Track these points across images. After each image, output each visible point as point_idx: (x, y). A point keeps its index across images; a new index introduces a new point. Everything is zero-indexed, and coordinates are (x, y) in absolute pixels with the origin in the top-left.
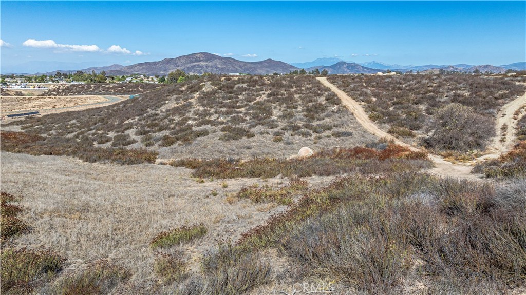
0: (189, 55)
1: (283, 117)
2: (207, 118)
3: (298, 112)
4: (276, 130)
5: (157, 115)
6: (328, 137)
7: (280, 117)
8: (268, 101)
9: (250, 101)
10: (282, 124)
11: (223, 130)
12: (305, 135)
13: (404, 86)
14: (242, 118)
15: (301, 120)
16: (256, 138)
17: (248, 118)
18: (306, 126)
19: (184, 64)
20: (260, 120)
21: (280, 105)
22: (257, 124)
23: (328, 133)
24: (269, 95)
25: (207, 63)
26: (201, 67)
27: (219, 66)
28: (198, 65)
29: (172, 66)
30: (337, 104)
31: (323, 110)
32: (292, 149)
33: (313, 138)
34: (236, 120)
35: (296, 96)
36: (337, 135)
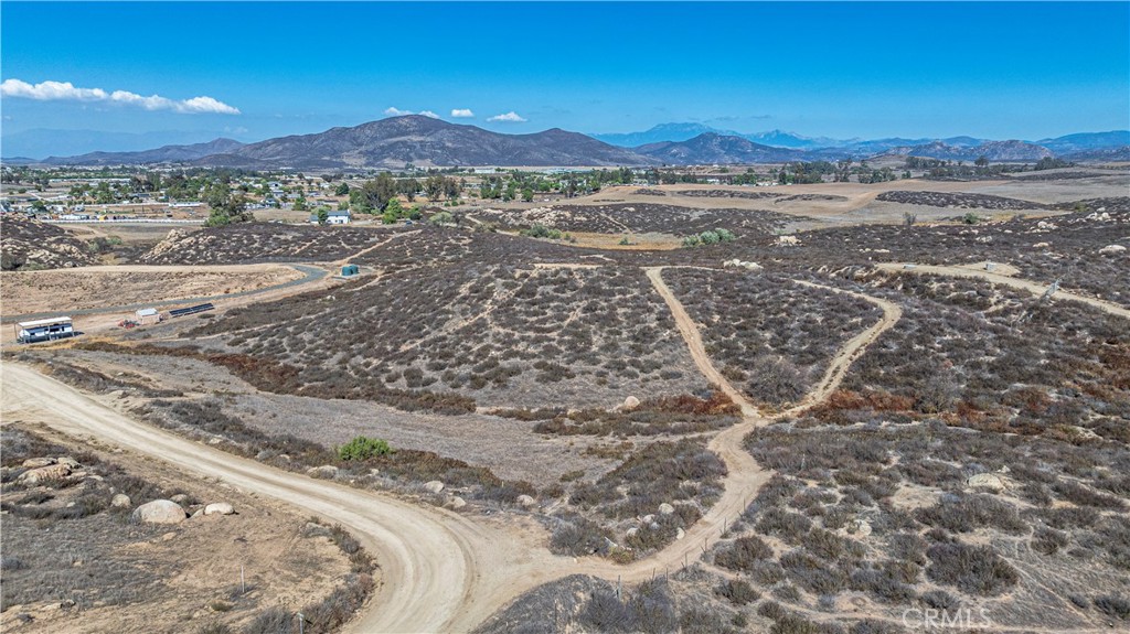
0: (384, 121)
1: (605, 349)
2: (513, 347)
3: (624, 340)
4: (599, 367)
5: (444, 338)
6: (656, 378)
7: (601, 348)
8: (585, 320)
9: (562, 320)
10: (605, 359)
11: (537, 366)
12: (632, 375)
13: (757, 296)
14: (556, 348)
15: (627, 353)
16: (577, 379)
17: (563, 348)
18: (633, 363)
19: (374, 139)
20: (579, 352)
21: (601, 328)
22: (576, 359)
23: (656, 373)
24: (586, 310)
25: (422, 139)
26: (409, 147)
27: (450, 145)
28: (404, 143)
29: (347, 144)
30: (669, 328)
31: (652, 338)
32: (618, 395)
33: (639, 379)
34: (549, 351)
35: (620, 311)
36: (666, 376)
